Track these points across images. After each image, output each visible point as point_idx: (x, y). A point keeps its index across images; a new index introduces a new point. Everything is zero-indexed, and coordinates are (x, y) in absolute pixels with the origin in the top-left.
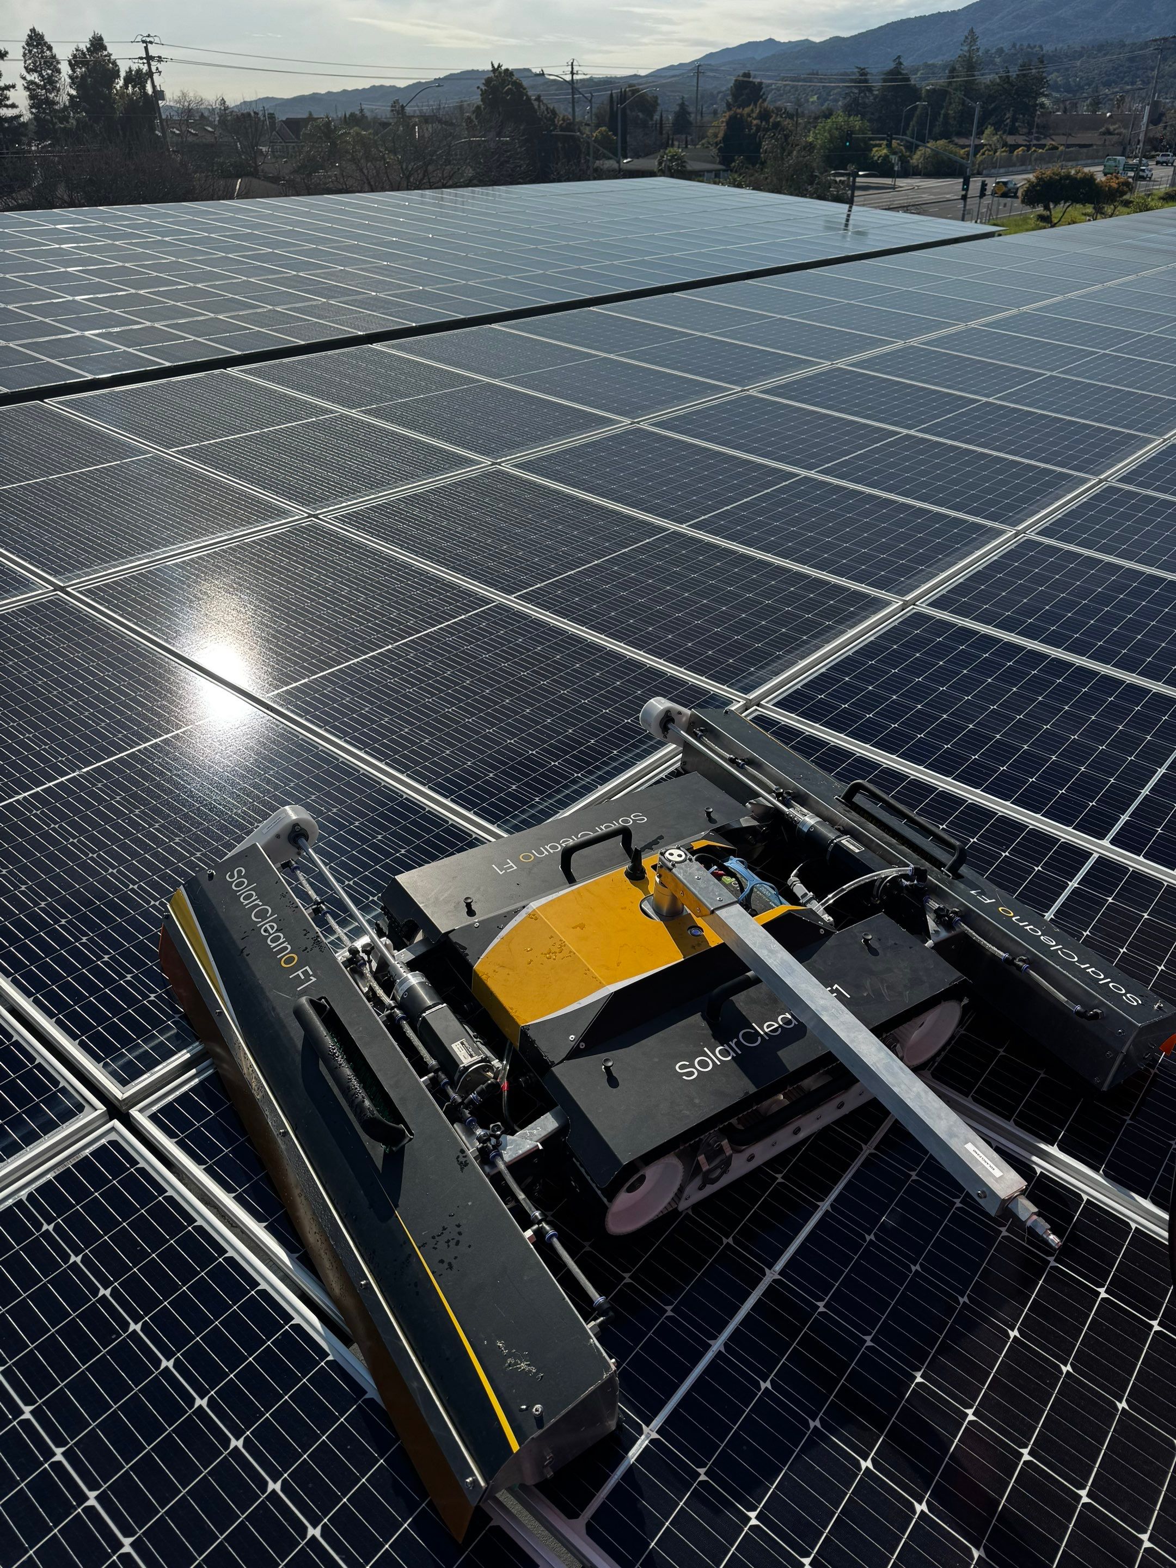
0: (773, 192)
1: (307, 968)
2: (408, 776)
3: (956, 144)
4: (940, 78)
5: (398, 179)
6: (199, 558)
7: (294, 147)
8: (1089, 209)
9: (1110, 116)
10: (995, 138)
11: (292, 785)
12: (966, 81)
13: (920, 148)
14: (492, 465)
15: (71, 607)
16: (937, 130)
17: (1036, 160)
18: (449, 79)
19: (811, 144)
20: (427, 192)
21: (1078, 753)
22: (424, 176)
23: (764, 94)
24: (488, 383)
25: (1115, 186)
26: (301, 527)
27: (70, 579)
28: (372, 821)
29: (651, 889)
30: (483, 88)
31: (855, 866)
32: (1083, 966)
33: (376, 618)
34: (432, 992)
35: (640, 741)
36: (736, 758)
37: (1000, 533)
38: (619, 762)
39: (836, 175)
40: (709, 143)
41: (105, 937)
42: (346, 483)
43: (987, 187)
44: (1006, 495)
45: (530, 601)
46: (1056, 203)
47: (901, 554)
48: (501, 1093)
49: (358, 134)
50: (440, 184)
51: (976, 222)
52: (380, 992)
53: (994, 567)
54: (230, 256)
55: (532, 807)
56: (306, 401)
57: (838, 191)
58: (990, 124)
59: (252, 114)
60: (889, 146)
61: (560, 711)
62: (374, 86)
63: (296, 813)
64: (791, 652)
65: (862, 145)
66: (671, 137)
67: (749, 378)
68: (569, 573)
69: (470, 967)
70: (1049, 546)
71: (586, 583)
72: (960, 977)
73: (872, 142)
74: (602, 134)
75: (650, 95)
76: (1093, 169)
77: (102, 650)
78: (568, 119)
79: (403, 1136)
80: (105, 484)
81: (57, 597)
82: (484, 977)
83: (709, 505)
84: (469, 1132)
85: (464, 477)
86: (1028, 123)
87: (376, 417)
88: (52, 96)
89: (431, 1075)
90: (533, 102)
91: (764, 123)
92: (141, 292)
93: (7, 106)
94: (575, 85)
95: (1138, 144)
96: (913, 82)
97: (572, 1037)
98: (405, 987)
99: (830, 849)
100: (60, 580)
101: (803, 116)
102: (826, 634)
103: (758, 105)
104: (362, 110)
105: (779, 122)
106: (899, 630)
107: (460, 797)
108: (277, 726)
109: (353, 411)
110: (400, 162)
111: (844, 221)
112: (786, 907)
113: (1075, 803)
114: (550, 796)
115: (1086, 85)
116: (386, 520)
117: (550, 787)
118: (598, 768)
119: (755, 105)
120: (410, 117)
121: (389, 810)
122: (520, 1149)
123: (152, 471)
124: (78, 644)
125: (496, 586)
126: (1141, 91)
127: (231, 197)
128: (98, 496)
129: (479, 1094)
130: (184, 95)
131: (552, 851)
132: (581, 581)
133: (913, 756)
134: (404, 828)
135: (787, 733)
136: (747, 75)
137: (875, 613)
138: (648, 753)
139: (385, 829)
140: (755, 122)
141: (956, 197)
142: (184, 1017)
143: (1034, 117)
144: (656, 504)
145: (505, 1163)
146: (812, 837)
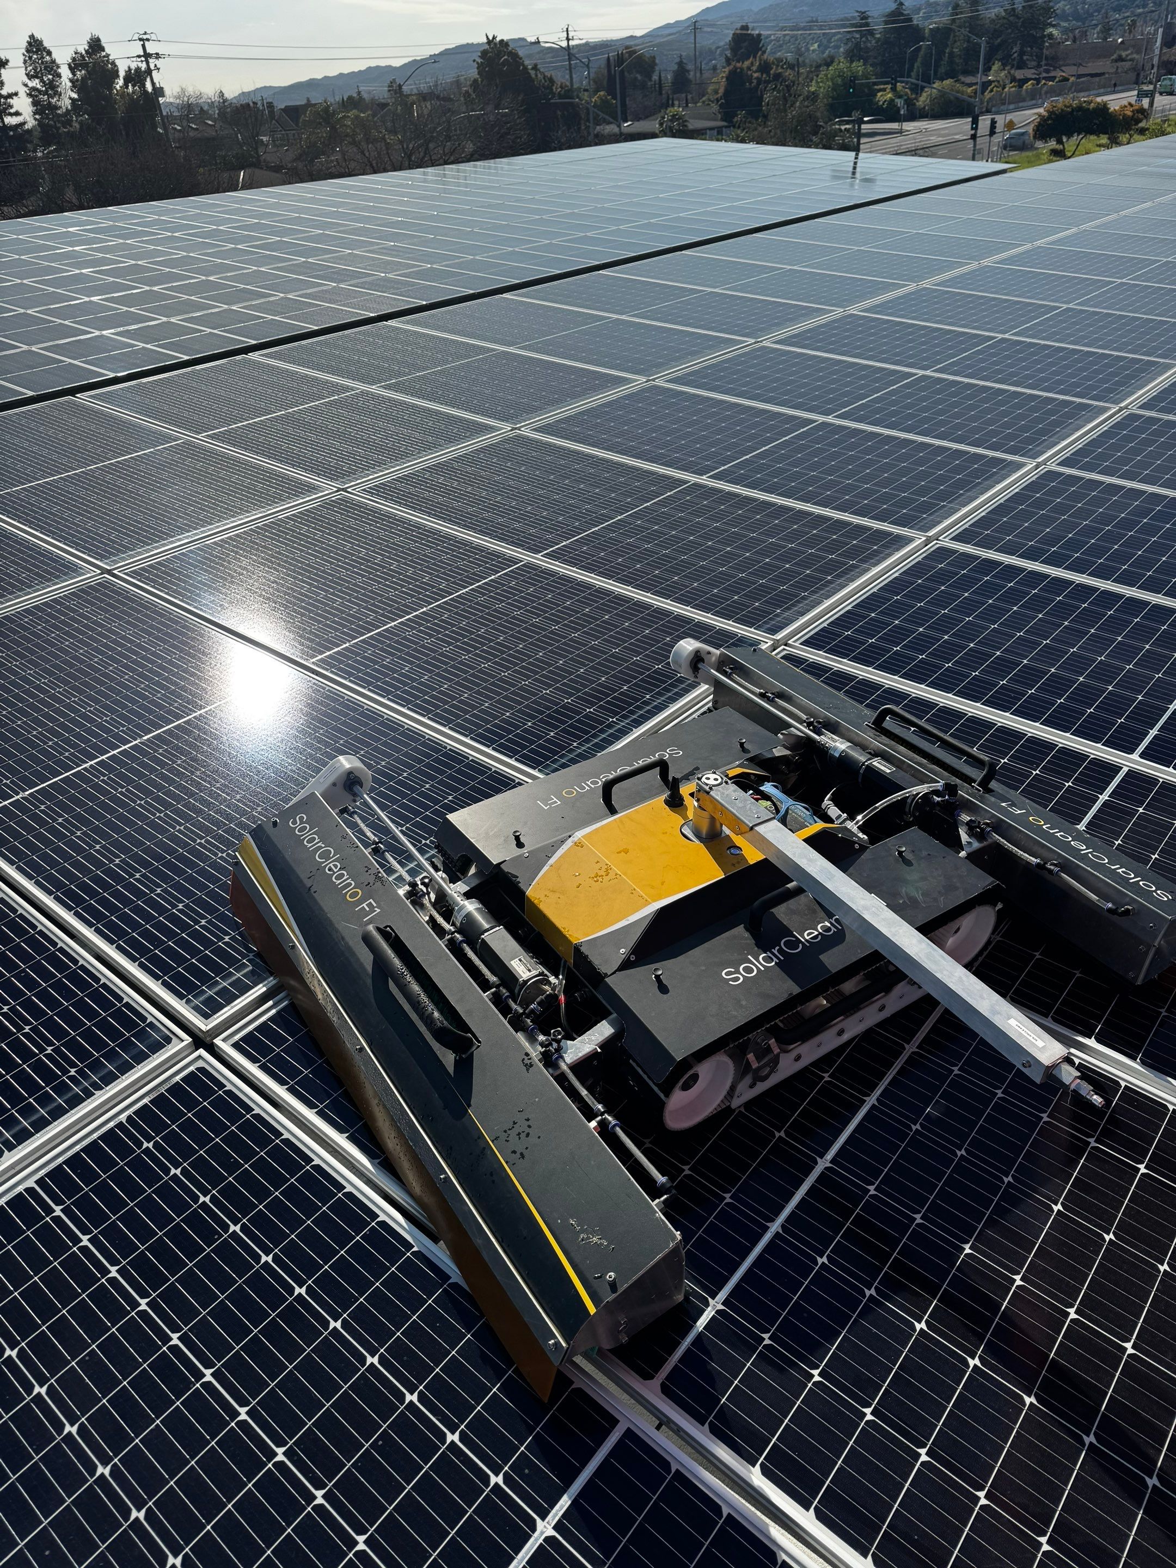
0: (777, 145)
1: (371, 900)
2: (450, 728)
3: (963, 83)
4: (943, 16)
5: (400, 159)
6: (237, 535)
7: (294, 135)
8: (1104, 140)
9: (1122, 42)
10: (1003, 74)
11: (341, 742)
12: (970, 17)
13: (926, 90)
14: (511, 430)
15: (119, 588)
16: (942, 70)
17: (1046, 93)
18: (446, 54)
19: (813, 93)
20: (430, 170)
21: (1106, 673)
22: (425, 154)
23: (763, 46)
24: (503, 352)
25: (1129, 113)
26: (332, 501)
27: (115, 562)
28: (419, 771)
29: (690, 814)
30: (479, 60)
31: (887, 786)
32: (1113, 867)
33: (409, 583)
34: (488, 916)
35: (672, 685)
36: (766, 692)
37: (1020, 466)
38: (652, 705)
39: (841, 123)
40: (710, 100)
41: (178, 887)
42: (371, 456)
43: (997, 125)
44: (1024, 429)
45: (557, 559)
46: (1070, 135)
47: (923, 491)
48: (559, 1005)
49: (357, 117)
50: (441, 161)
51: (987, 161)
52: (440, 920)
53: (1016, 499)
54: (239, 247)
55: (571, 751)
56: (327, 380)
57: (843, 140)
58: (997, 59)
59: (251, 104)
60: (894, 89)
61: (592, 661)
62: (370, 67)
63: (350, 762)
64: (816, 592)
65: (866, 90)
66: (671, 97)
67: (761, 330)
68: (594, 530)
69: (523, 893)
70: (1070, 476)
71: (610, 538)
72: (993, 882)
73: (876, 87)
74: (601, 99)
75: (648, 55)
76: (1106, 98)
77: (152, 627)
78: (566, 86)
79: (472, 1044)
80: (141, 471)
81: (104, 579)
82: (536, 902)
83: (728, 456)
84: (532, 1039)
85: (484, 444)
86: (1036, 56)
87: (396, 392)
88: (53, 101)
89: (494, 990)
90: (530, 71)
91: (764, 76)
92: (155, 288)
93: (11, 115)
94: (571, 51)
95: (1152, 69)
96: (915, 22)
97: (622, 951)
98: (463, 913)
99: (861, 771)
100: (106, 563)
101: (804, 65)
102: (848, 574)
103: (758, 59)
104: (359, 93)
105: (780, 73)
106: (924, 565)
107: (501, 745)
108: (324, 688)
109: (374, 387)
110: (401, 142)
111: (851, 169)
112: (820, 825)
113: (1104, 721)
114: (587, 741)
115: (1096, 11)
116: (412, 490)
117: (587, 733)
118: (632, 712)
119: (755, 57)
120: (408, 96)
121: (435, 760)
122: (580, 1052)
123: (185, 456)
124: (128, 623)
125: (523, 546)
126: (1154, 14)
127: (235, 190)
128: (135, 483)
129: (539, 1004)
130: (183, 90)
131: (593, 786)
132: (605, 537)
133: (942, 685)
134: (450, 777)
135: (816, 670)
136: (745, 28)
137: (898, 550)
138: (680, 695)
139: (432, 778)
140: (755, 75)
141: (965, 138)
142: (258, 955)
143: (1042, 49)
144: (675, 457)
145: (567, 1065)
146: (844, 761)
